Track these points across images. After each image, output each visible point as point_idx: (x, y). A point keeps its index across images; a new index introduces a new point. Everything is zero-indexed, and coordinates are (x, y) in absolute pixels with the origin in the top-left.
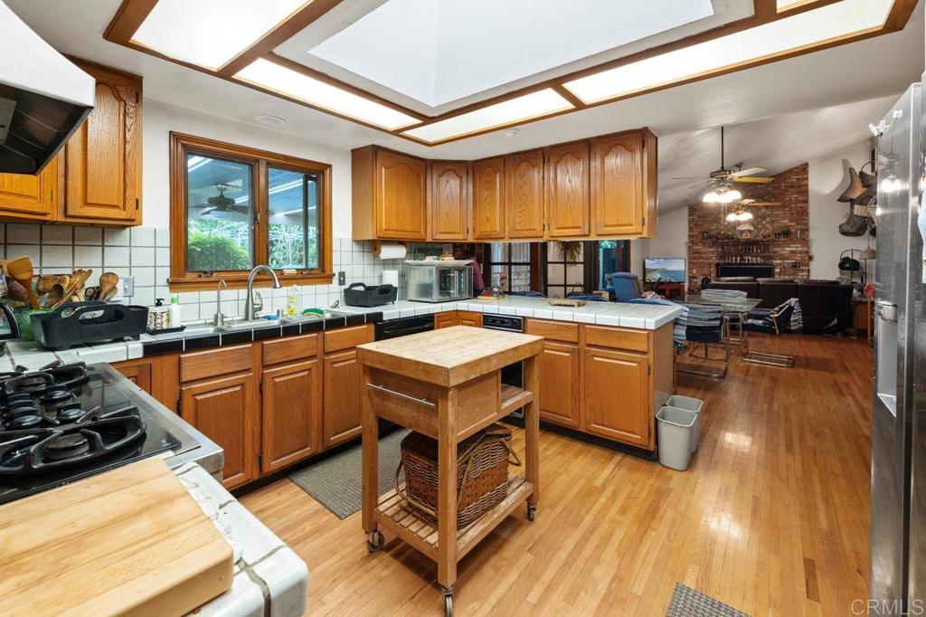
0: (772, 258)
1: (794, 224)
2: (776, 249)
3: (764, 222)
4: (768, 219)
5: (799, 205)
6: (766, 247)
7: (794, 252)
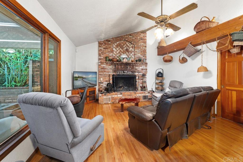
0: (135, 72)
1: (142, 56)
2: (136, 68)
3: (131, 55)
4: (133, 53)
5: (144, 48)
6: (133, 66)
7: (142, 69)
